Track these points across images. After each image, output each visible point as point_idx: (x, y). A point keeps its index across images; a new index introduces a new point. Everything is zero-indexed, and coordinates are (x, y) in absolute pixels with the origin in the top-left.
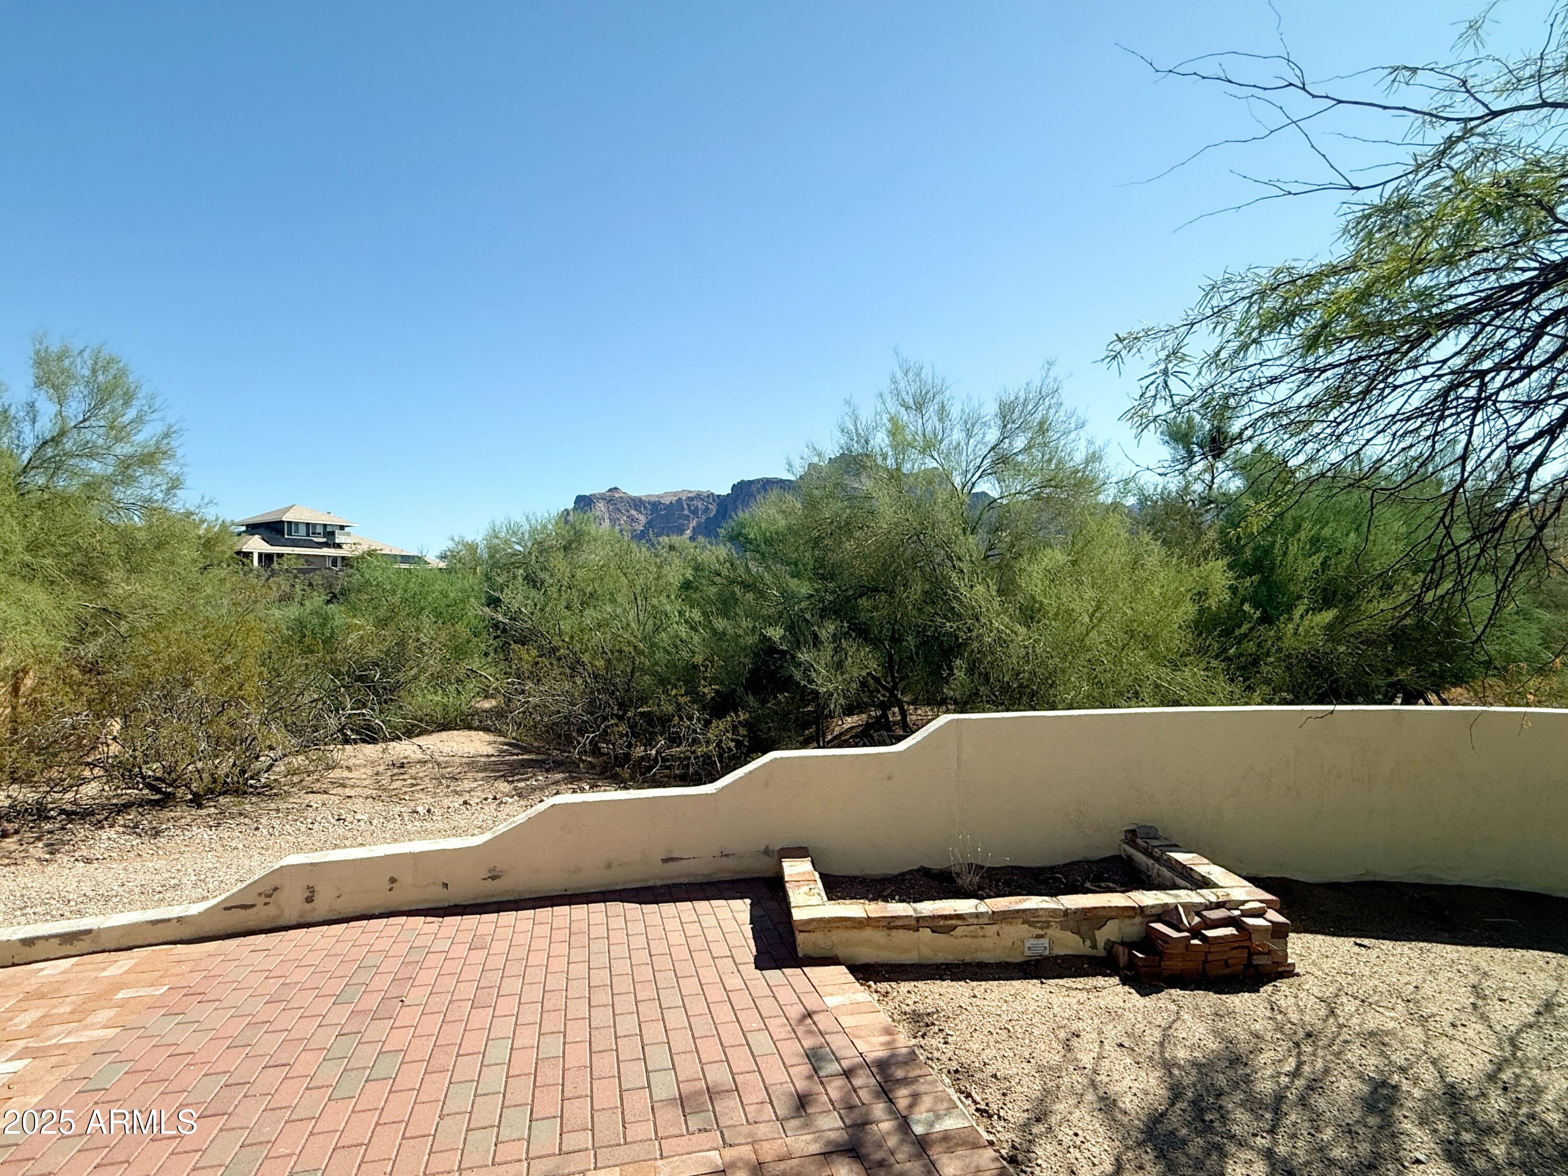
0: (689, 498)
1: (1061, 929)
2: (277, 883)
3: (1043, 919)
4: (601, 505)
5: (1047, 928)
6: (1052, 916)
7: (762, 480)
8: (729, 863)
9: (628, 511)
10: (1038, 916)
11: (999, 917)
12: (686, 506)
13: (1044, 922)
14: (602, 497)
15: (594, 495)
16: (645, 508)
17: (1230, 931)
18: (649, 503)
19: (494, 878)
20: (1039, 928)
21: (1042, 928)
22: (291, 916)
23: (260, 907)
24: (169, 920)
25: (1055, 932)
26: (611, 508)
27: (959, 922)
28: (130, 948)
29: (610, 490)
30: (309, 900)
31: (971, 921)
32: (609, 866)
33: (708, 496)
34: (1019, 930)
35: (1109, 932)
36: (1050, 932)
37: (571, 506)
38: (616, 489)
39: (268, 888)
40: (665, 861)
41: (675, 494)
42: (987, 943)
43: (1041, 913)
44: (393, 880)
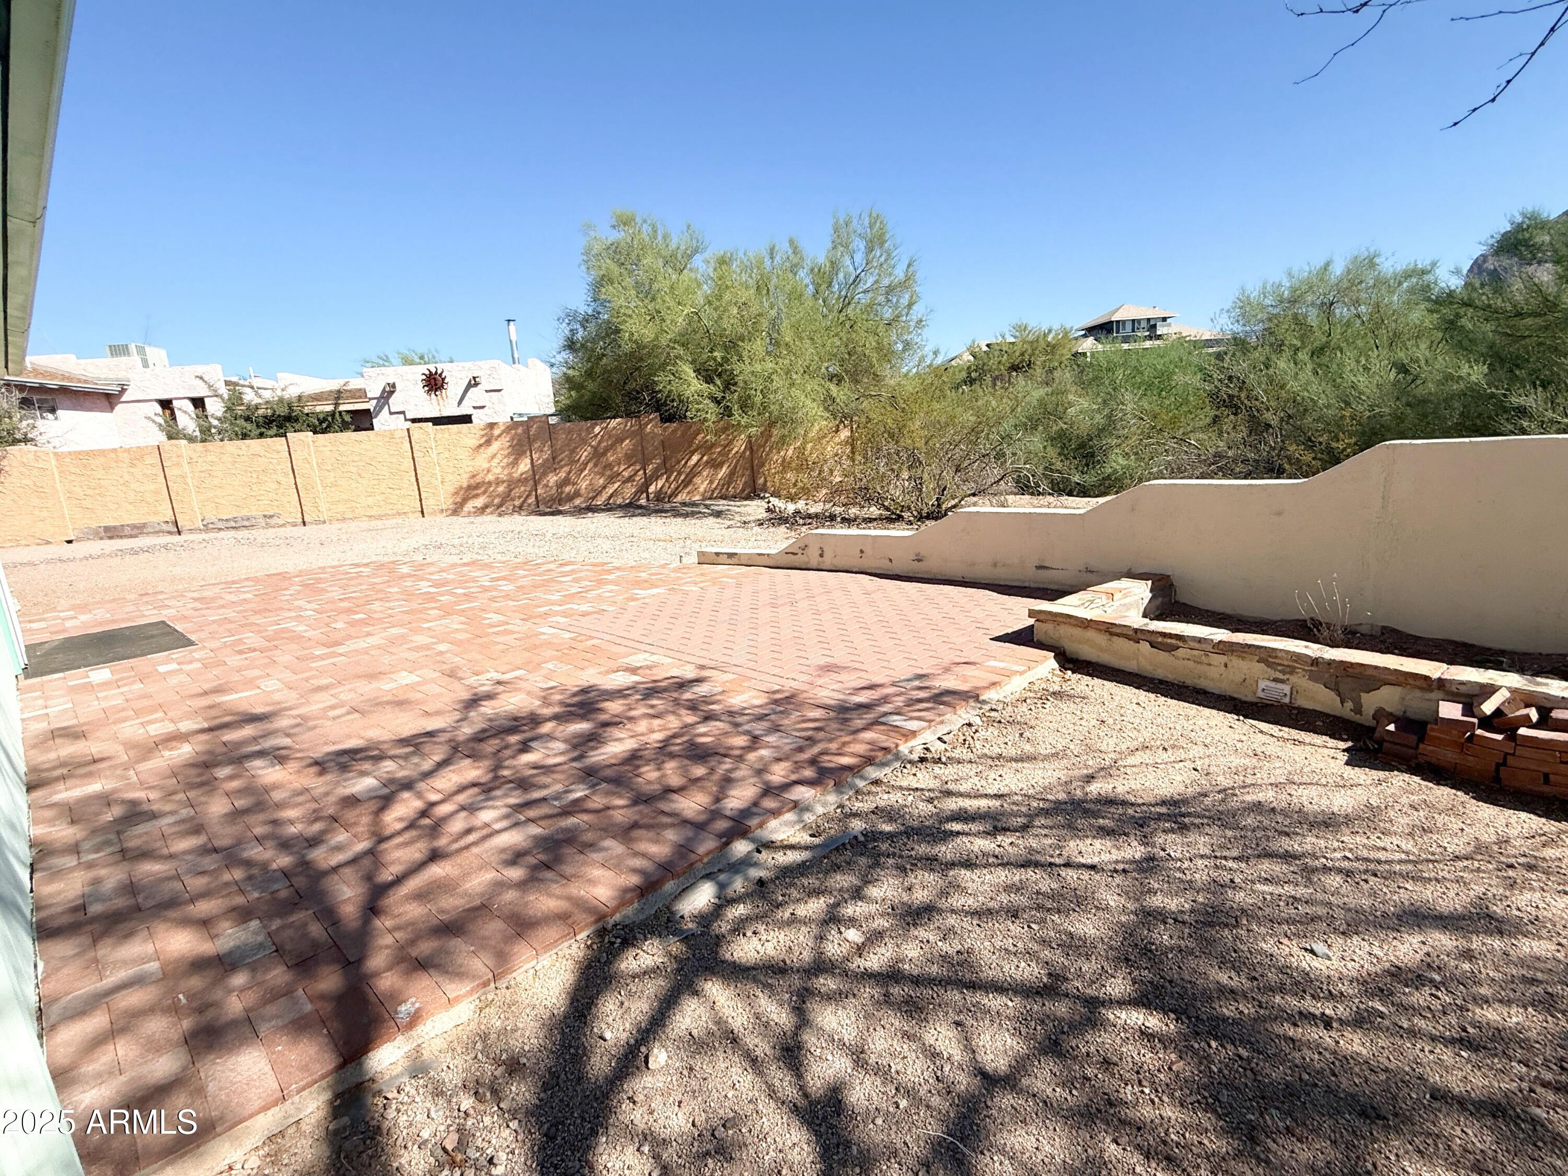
1: (1310, 679)
2: (807, 543)
3: (1286, 663)
5: (1291, 673)
6: (1295, 661)
10: (1276, 657)
11: (1225, 648)
13: (1288, 666)
19: (919, 560)
20: (1280, 671)
21: (1284, 673)
22: (814, 564)
23: (800, 555)
24: (764, 554)
25: (1301, 680)
27: (1181, 644)
30: (821, 556)
31: (1193, 644)
34: (1252, 668)
35: (1372, 701)
36: (1294, 679)
40: (1039, 567)
42: (1213, 672)
43: (1280, 654)
44: (862, 551)
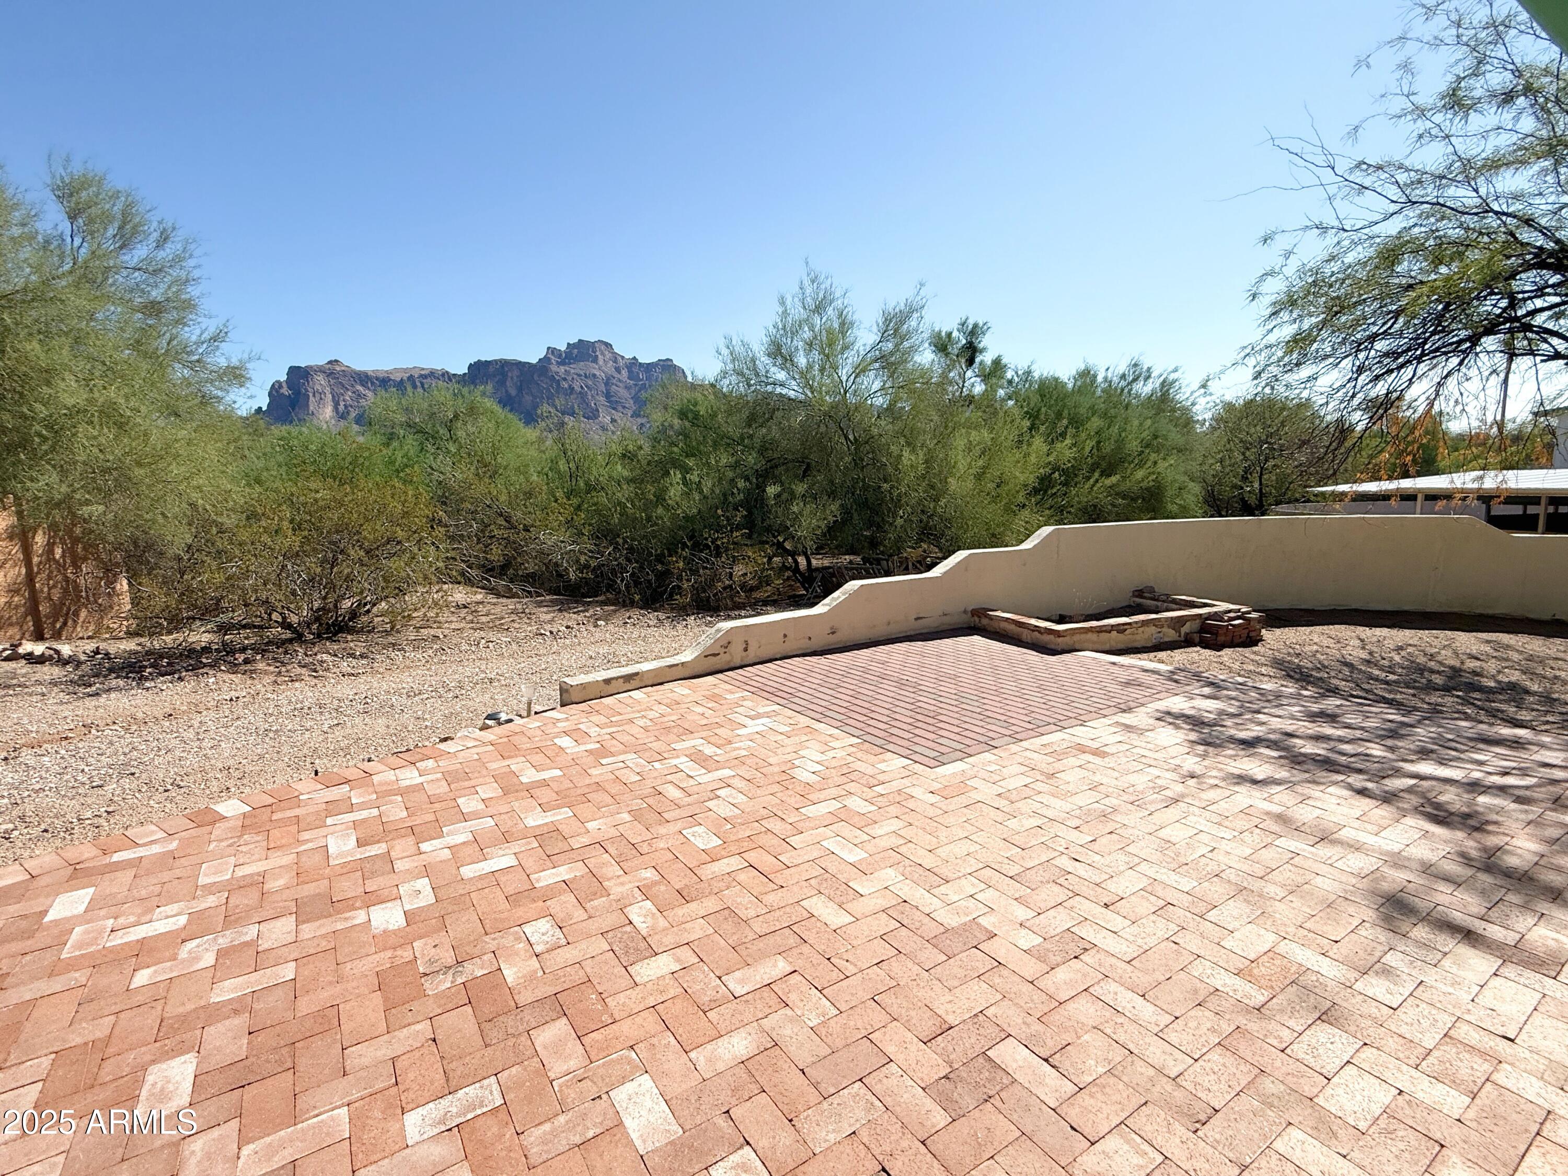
0: (421, 376)
1: (1168, 628)
2: (730, 639)
4: (320, 379)
6: (1166, 621)
7: (500, 361)
8: (947, 619)
9: (353, 386)
10: (1160, 621)
11: (1144, 623)
12: (418, 384)
13: (1162, 624)
14: (320, 370)
15: (311, 367)
16: (373, 383)
17: (1240, 621)
18: (377, 379)
19: (833, 633)
20: (1159, 628)
22: (738, 662)
23: (722, 655)
24: (677, 665)
25: (1165, 629)
26: (332, 382)
27: (1128, 627)
28: (661, 684)
29: (330, 362)
30: (746, 650)
32: (889, 623)
33: (443, 375)
34: (1152, 629)
35: (1186, 629)
36: (1163, 630)
37: (283, 378)
38: (336, 361)
39: (724, 642)
40: (917, 619)
41: (405, 370)
42: (1138, 637)
44: (785, 636)
